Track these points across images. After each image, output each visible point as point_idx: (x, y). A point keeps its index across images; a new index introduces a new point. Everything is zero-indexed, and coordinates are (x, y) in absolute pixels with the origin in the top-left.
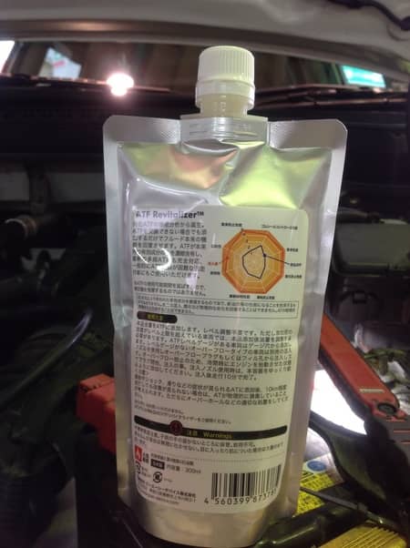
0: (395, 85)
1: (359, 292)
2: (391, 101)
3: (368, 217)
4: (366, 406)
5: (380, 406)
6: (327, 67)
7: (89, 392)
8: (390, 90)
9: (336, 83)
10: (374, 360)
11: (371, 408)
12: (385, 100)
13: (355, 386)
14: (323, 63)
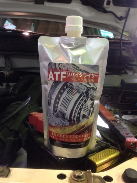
0: (117, 36)
1: (106, 93)
2: (115, 41)
3: (109, 74)
4: (109, 121)
5: (112, 121)
6: (96, 30)
7: (33, 116)
8: (115, 38)
9: (98, 35)
10: (110, 111)
11: (110, 121)
12: (114, 41)
13: (106, 116)
14: (94, 29)
